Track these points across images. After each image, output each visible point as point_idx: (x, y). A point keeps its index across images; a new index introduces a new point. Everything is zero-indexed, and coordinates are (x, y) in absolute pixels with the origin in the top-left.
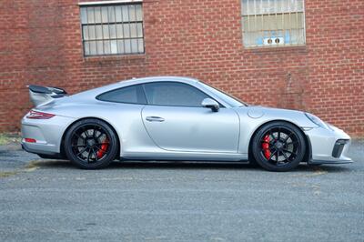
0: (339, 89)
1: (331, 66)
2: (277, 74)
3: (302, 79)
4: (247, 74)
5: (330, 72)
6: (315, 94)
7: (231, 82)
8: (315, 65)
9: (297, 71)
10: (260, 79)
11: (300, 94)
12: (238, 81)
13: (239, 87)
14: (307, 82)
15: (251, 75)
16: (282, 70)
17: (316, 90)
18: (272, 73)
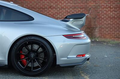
0: (114, 17)
1: (111, 5)
2: (83, 8)
3: (96, 11)
4: (69, 7)
5: (111, 8)
6: (102, 19)
7: (61, 11)
8: (103, 4)
9: (94, 7)
10: (75, 10)
11: (94, 19)
12: (64, 10)
13: (65, 13)
14: (98, 13)
15: (71, 8)
16: (87, 6)
17: (103, 17)
18: (81, 7)
